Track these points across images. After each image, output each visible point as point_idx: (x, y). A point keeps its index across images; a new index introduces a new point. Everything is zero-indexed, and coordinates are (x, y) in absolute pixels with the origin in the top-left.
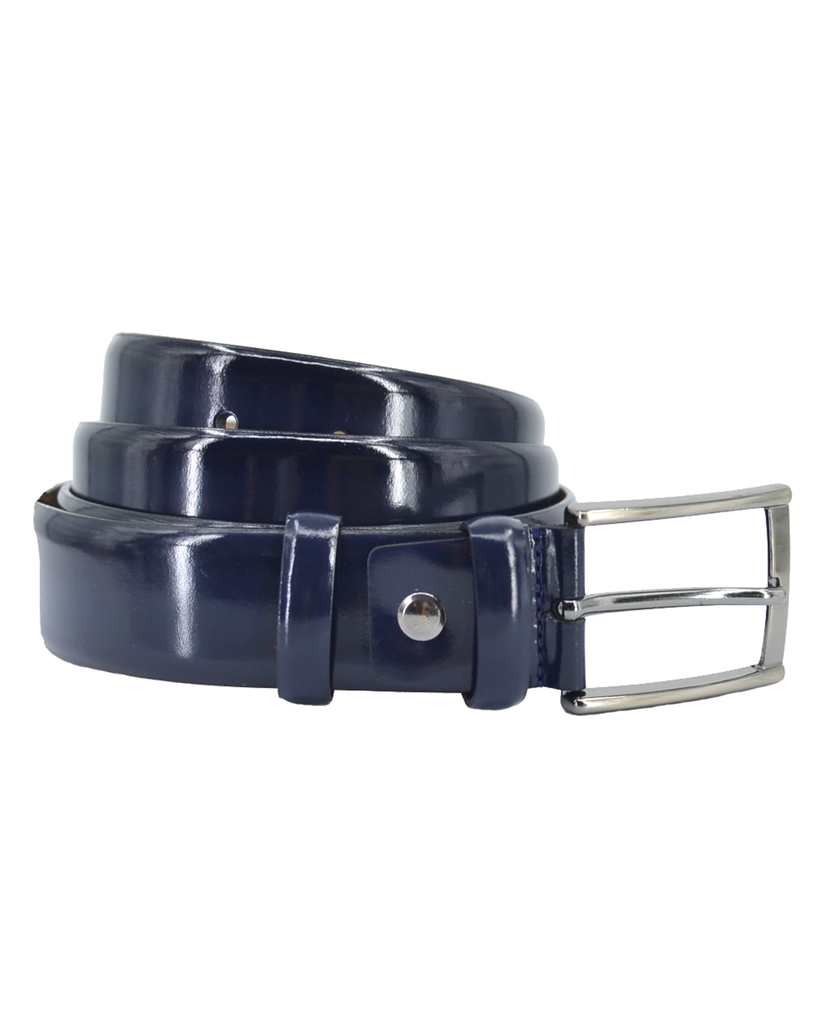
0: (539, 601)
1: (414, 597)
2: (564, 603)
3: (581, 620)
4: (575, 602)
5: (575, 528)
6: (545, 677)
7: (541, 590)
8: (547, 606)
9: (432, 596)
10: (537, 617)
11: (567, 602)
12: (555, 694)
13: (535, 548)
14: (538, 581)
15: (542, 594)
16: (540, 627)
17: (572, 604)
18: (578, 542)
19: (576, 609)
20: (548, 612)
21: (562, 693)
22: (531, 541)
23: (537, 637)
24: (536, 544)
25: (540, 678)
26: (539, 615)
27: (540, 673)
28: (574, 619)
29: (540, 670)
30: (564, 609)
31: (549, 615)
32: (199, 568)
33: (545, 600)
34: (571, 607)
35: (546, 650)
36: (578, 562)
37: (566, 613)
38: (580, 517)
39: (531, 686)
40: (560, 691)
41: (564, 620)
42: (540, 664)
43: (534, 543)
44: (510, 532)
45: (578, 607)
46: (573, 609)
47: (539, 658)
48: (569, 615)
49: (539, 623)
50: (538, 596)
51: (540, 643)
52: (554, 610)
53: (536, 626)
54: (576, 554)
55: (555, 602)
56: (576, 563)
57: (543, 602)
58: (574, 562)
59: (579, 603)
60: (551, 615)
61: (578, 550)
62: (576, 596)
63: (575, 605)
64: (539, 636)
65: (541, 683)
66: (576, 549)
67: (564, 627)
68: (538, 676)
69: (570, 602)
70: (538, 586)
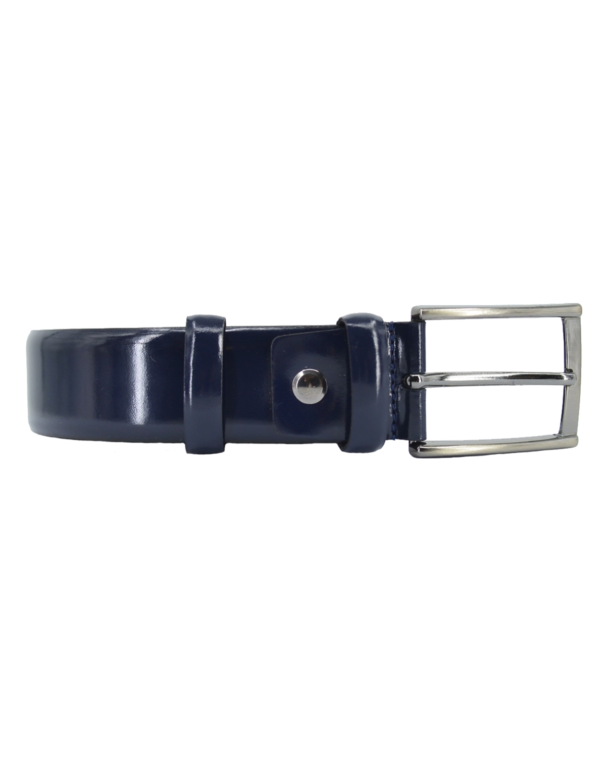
0: (393, 377)
1: (304, 372)
2: (411, 377)
3: (423, 390)
4: (419, 376)
5: (419, 322)
6: (397, 432)
7: (394, 368)
8: (399, 379)
9: (318, 371)
10: (392, 388)
11: (413, 376)
12: (405, 444)
13: (390, 338)
14: (392, 362)
15: (395, 371)
16: (394, 395)
17: (417, 377)
18: (421, 332)
19: (420, 381)
20: (399, 384)
21: (409, 442)
22: (387, 333)
23: (391, 402)
24: (391, 335)
25: (394, 433)
26: (393, 387)
27: (394, 429)
28: (419, 388)
29: (393, 426)
30: (411, 381)
31: (400, 386)
32: (149, 356)
33: (398, 375)
34: (416, 379)
35: (398, 412)
36: (421, 346)
37: (413, 383)
38: (421, 314)
39: (388, 439)
40: (408, 441)
41: (410, 389)
42: (394, 423)
43: (389, 334)
44: (374, 323)
45: (421, 379)
46: (418, 381)
47: (393, 418)
48: (415, 385)
49: (393, 392)
50: (392, 372)
51: (394, 407)
52: (404, 383)
53: (391, 394)
54: (420, 341)
55: (405, 376)
56: (420, 347)
57: (396, 377)
58: (419, 346)
59: (422, 377)
60: (401, 386)
61: (421, 338)
62: (420, 371)
63: (419, 377)
64: (393, 402)
65: (394, 436)
66: (420, 338)
67: (411, 393)
68: (392, 431)
69: (416, 375)
70: (392, 365)
